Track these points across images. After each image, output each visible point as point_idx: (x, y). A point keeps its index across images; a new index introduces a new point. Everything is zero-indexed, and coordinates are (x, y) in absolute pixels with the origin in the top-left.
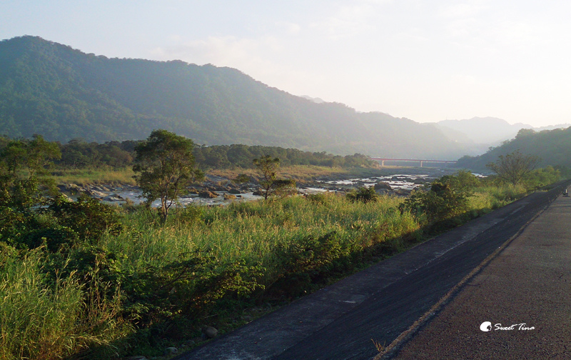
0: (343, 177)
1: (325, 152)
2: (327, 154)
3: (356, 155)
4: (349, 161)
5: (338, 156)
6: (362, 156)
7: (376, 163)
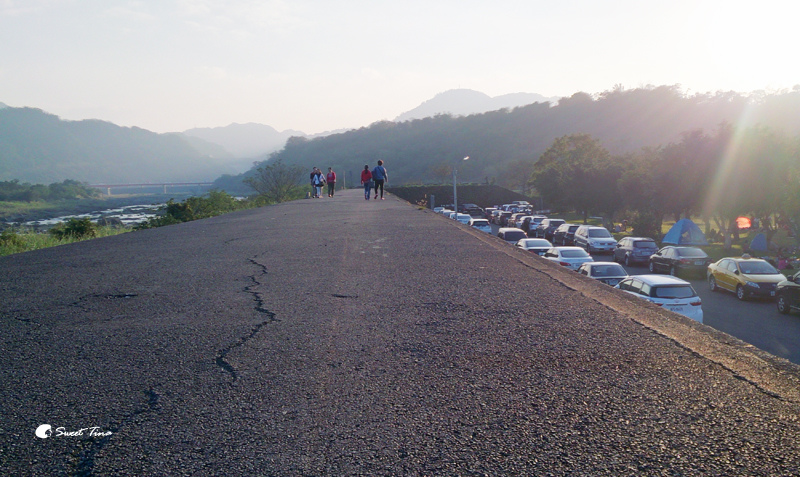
0: (49, 215)
1: (17, 181)
2: (20, 183)
3: (67, 182)
4: (56, 191)
5: (38, 186)
6: (76, 184)
7: (98, 191)
